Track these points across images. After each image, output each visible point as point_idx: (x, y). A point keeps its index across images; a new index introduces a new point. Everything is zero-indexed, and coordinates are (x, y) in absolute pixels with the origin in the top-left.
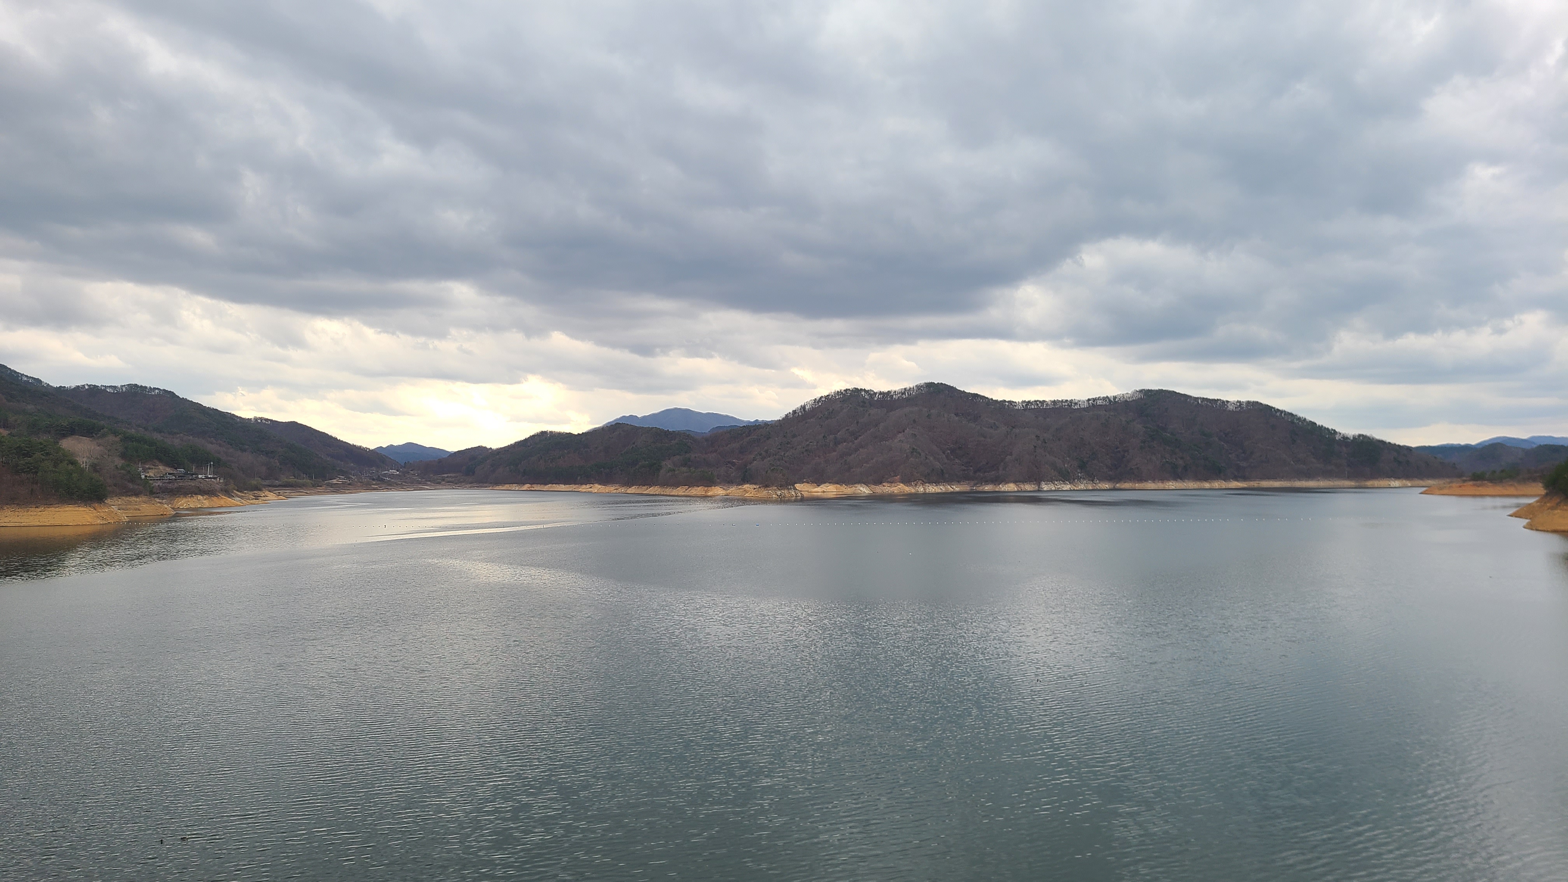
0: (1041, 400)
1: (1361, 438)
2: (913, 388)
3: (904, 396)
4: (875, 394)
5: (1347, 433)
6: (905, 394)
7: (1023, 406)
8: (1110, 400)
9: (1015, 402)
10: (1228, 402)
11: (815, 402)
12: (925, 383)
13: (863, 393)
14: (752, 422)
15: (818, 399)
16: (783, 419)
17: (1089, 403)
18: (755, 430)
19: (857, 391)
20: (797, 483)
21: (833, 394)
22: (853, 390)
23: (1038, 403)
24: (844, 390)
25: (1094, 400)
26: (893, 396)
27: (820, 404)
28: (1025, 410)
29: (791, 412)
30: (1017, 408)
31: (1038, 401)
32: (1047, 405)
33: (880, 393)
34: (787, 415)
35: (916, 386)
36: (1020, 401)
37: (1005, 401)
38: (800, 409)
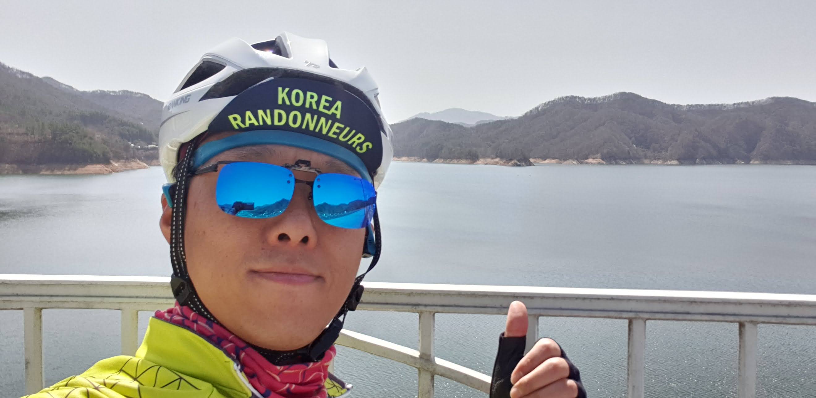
0: (700, 104)
2: (612, 96)
3: (605, 102)
4: (585, 100)
6: (606, 100)
7: (687, 108)
8: (750, 105)
9: (682, 106)
11: (545, 105)
12: (620, 93)
13: (577, 99)
15: (547, 103)
16: (524, 116)
17: (734, 107)
18: (505, 123)
19: (573, 97)
20: (531, 158)
21: (557, 99)
22: (570, 97)
23: (698, 106)
24: (565, 97)
25: (739, 104)
26: (597, 101)
27: (548, 106)
28: (688, 111)
29: (529, 111)
30: (683, 109)
32: (704, 107)
33: (589, 99)
34: (526, 114)
35: (614, 94)
36: (685, 105)
37: (674, 105)
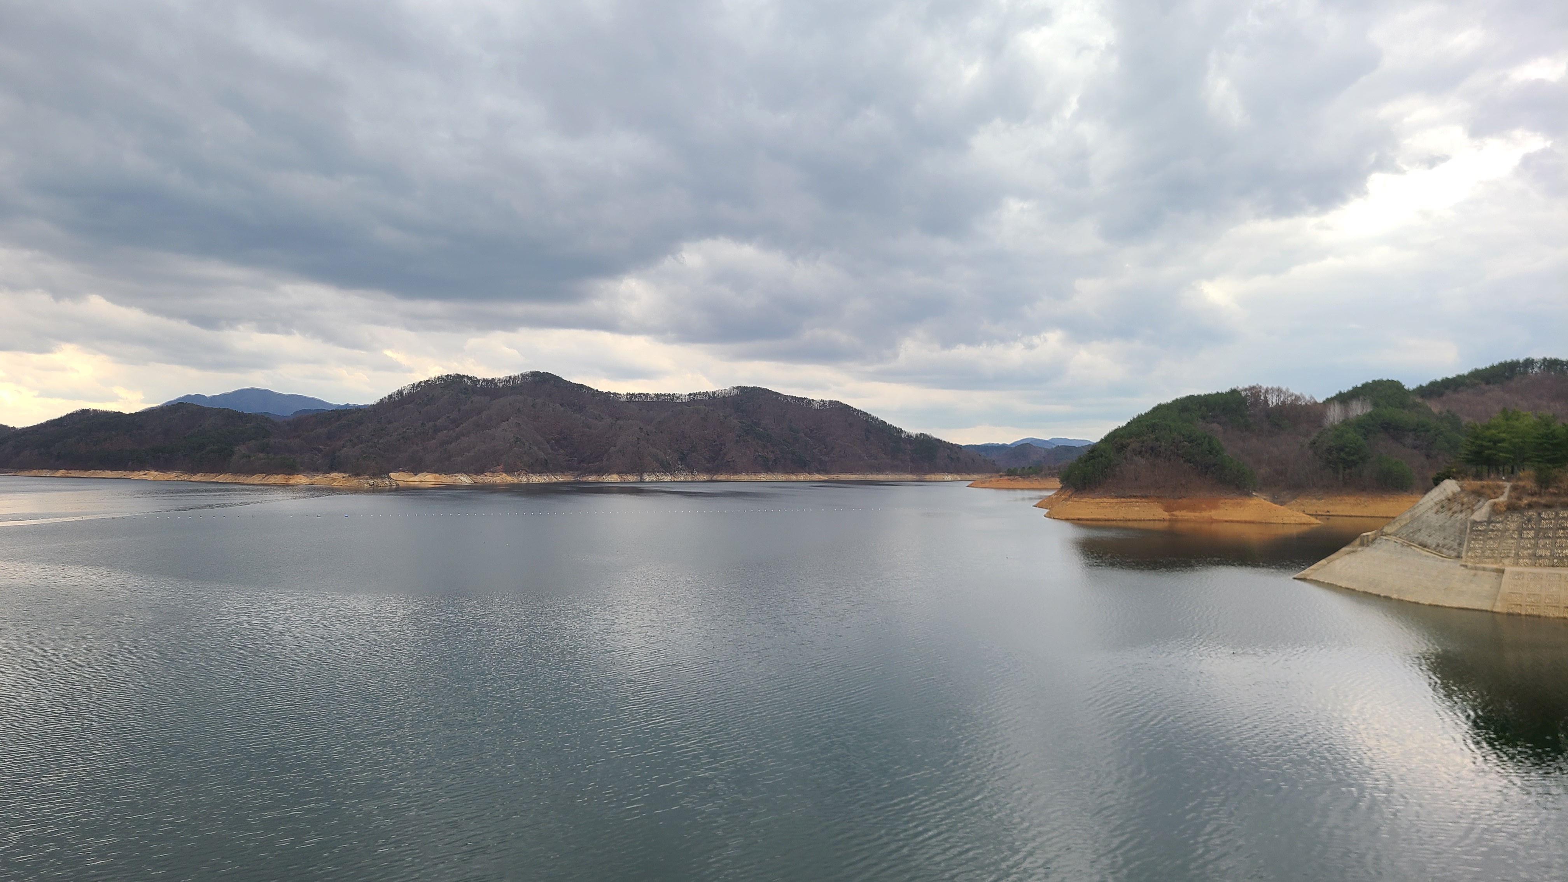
0: (645, 393)
1: (922, 437)
2: (518, 377)
3: (508, 384)
4: (479, 381)
5: (911, 432)
6: (510, 383)
7: (627, 398)
8: (709, 396)
9: (620, 394)
10: (813, 400)
11: (413, 387)
12: (531, 372)
13: (466, 380)
14: (342, 406)
15: (416, 384)
16: (378, 404)
17: (690, 398)
18: (345, 414)
19: (459, 377)
20: (391, 472)
21: (433, 379)
22: (454, 376)
23: (642, 395)
24: (446, 376)
25: (695, 394)
26: (497, 383)
27: (419, 389)
28: (629, 402)
29: (387, 396)
30: (622, 400)
31: (642, 394)
32: (651, 397)
33: (484, 380)
34: (382, 400)
35: (521, 374)
36: (625, 393)
37: (610, 393)
38: (397, 394)
